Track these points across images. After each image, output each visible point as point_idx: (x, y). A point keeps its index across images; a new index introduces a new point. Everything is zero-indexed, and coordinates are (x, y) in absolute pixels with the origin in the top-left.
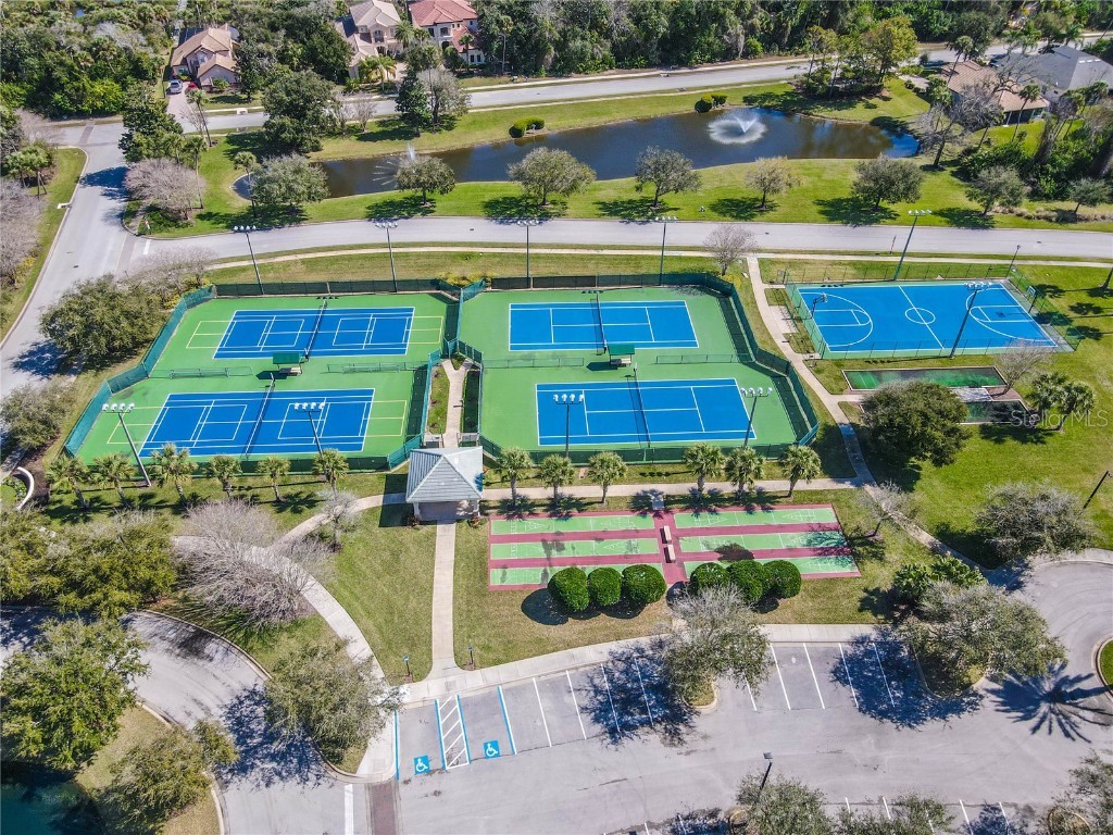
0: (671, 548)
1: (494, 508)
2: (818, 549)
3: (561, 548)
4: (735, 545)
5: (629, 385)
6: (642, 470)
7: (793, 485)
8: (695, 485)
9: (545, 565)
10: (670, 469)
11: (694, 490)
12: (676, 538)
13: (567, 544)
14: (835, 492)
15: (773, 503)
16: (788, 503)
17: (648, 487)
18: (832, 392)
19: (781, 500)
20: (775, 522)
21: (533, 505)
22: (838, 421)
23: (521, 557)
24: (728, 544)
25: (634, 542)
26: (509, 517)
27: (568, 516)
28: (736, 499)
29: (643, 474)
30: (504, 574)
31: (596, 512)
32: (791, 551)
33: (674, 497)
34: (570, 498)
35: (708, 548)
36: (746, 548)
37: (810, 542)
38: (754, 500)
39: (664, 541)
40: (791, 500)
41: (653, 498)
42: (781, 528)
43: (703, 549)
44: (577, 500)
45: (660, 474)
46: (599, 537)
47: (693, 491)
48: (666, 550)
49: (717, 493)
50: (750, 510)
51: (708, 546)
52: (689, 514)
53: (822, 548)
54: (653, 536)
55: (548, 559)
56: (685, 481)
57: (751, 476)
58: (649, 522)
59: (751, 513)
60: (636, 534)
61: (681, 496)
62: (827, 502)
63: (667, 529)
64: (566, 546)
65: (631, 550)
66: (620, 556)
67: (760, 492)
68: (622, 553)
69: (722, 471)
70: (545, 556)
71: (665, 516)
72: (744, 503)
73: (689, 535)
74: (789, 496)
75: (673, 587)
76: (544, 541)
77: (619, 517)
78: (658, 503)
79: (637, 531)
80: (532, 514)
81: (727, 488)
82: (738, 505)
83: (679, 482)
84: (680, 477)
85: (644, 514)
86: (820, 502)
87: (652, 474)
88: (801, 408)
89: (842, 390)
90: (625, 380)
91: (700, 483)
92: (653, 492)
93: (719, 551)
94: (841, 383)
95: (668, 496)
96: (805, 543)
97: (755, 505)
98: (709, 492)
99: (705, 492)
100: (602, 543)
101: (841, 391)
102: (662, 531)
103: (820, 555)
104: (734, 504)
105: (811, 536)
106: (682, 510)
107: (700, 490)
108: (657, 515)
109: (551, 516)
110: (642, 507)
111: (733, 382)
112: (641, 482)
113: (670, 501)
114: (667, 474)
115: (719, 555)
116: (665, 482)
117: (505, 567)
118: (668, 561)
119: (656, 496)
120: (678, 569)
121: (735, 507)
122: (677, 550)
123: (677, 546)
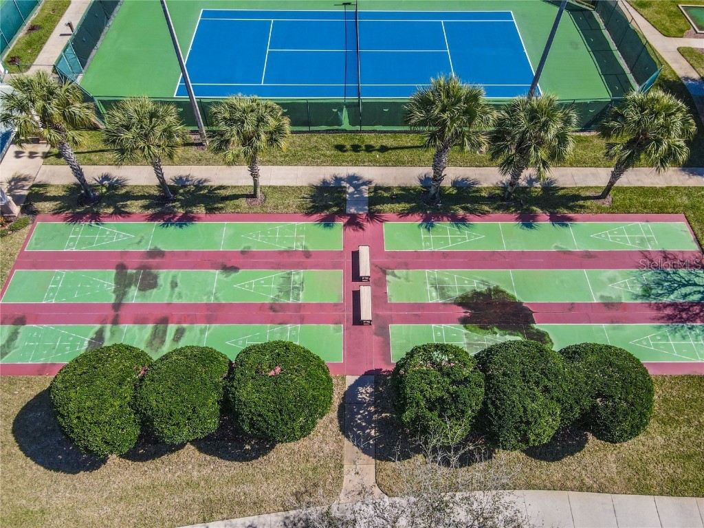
0: (366, 292)
1: (54, 199)
2: (666, 306)
3: (149, 283)
4: (497, 291)
5: (346, 15)
6: (340, 140)
7: (615, 176)
8: (429, 171)
9: (103, 322)
10: (388, 141)
11: (427, 179)
12: (381, 270)
13: (165, 276)
14: (689, 191)
15: (571, 209)
16: (600, 210)
17: (344, 171)
18: (666, 33)
19: (588, 203)
20: (577, 246)
21: (129, 196)
22: (681, 73)
23: (64, 301)
24: (483, 289)
25: (298, 276)
26: (76, 218)
27: (188, 219)
28: (503, 199)
29: (340, 148)
30: (13, 337)
31: (239, 216)
32: (611, 311)
33: (388, 189)
34: (199, 186)
35: (442, 295)
36: (518, 298)
37: (647, 292)
38: (538, 201)
39: (356, 277)
40: (606, 203)
41: (351, 190)
42: (589, 260)
43: (433, 297)
44: (212, 190)
45: (369, 149)
46: (228, 264)
47: (425, 181)
48: (356, 295)
49: (469, 186)
50: (528, 220)
51: (441, 289)
52: (413, 224)
53: (673, 305)
54: (335, 266)
55: (117, 306)
56: (412, 163)
57: (543, 154)
58: (334, 238)
59: (530, 226)
60: (305, 259)
61: (403, 189)
62: (675, 210)
63: (364, 252)
64: (161, 281)
65: (287, 294)
66: (261, 307)
67: (549, 189)
68: (268, 299)
69: (483, 139)
70: (112, 299)
71: (368, 226)
72: (518, 206)
73: (406, 266)
74: (604, 195)
75: (358, 383)
76: (121, 268)
77: (278, 226)
78: (357, 202)
79: (307, 254)
80: (121, 213)
81: (490, 177)
82: (506, 209)
83: (403, 164)
84: (405, 155)
85: (328, 221)
86: (661, 210)
87: (356, 148)
88: (618, 54)
89: (682, 31)
90: (341, 9)
91: (437, 165)
92: (352, 179)
93: (464, 302)
94: (681, 23)
95: (377, 188)
96: (638, 290)
97: (539, 211)
98: (455, 184)
99: (446, 183)
100: (234, 275)
101: (680, 33)
102: (356, 256)
103: (670, 318)
104: (498, 208)
105: (649, 276)
106: (403, 215)
107: (438, 178)
108: (353, 222)
109: (152, 218)
110: (327, 207)
111: (508, 16)
112: (335, 162)
113: (379, 197)
114: (383, 149)
115: (462, 312)
116: (375, 163)
117: (21, 321)
118: (357, 320)
119: (356, 187)
120: (375, 338)
121: (499, 214)
122: (379, 299)
123: (379, 285)
